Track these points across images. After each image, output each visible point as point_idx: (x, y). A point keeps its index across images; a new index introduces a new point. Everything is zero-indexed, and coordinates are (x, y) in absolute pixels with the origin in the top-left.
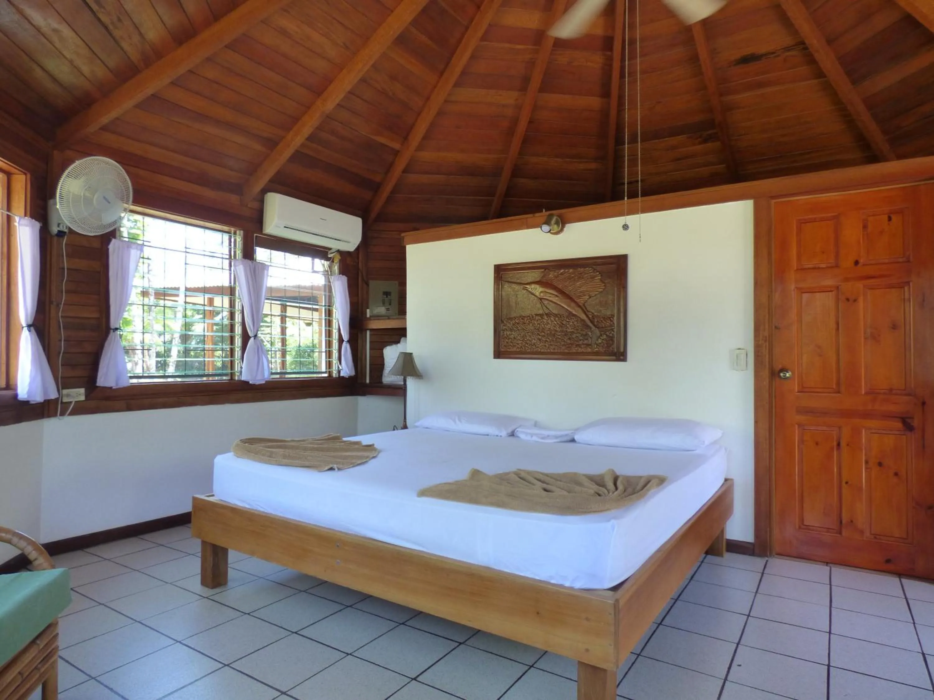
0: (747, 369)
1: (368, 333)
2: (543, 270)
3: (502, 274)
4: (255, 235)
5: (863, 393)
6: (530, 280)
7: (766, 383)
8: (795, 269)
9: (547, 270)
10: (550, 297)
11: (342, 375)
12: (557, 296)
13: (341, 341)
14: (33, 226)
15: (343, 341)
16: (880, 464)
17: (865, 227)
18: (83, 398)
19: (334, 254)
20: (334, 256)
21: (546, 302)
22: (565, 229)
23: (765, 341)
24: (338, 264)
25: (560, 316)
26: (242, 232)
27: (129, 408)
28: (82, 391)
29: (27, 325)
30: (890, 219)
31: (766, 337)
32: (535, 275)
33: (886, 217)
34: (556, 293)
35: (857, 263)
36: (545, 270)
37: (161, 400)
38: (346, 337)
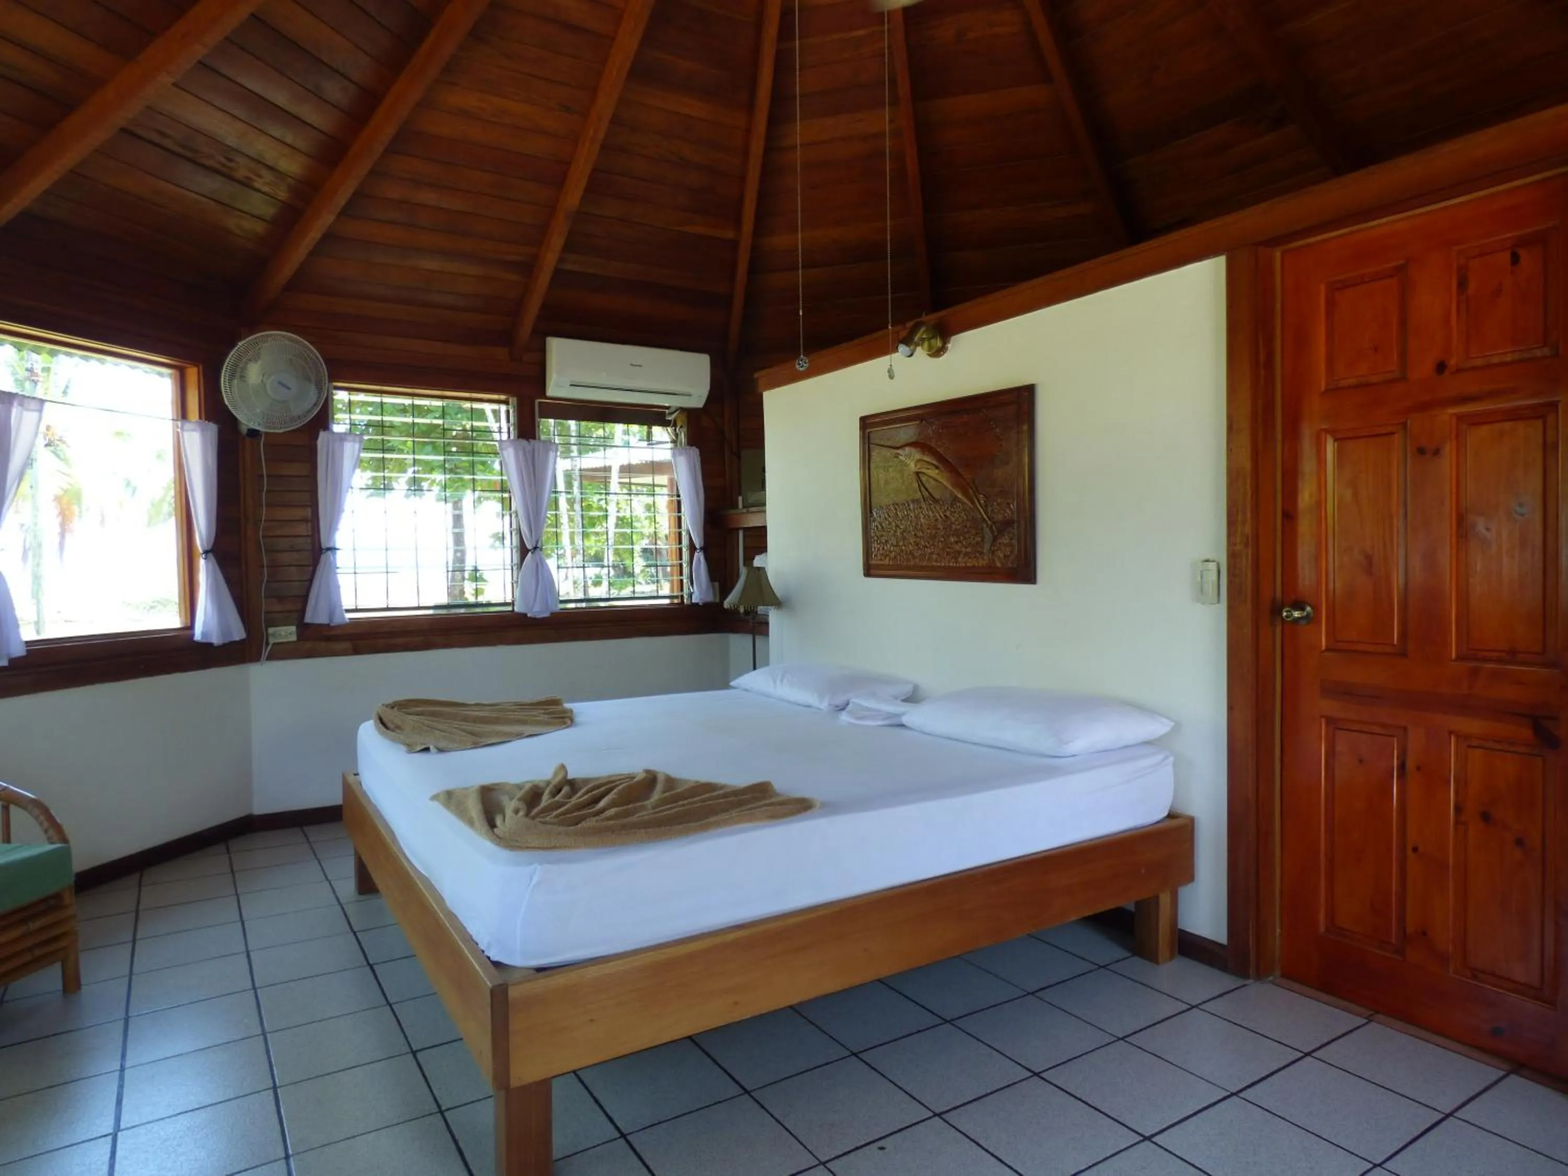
0: (1219, 602)
1: (741, 534)
2: (917, 422)
3: (869, 433)
4: (537, 401)
5: (1454, 655)
6: (902, 442)
7: (1248, 630)
8: (1323, 389)
9: (924, 422)
10: (928, 469)
11: (693, 601)
12: (937, 468)
13: (692, 548)
14: (203, 430)
15: (695, 549)
16: (1486, 817)
17: (1462, 284)
18: (294, 638)
19: (675, 414)
20: (676, 417)
21: (924, 479)
22: (949, 346)
23: (1246, 545)
24: (685, 429)
25: (943, 502)
26: (515, 399)
27: (357, 651)
28: (293, 629)
29: (203, 550)
30: (1515, 259)
31: (1248, 537)
32: (907, 432)
33: (1506, 257)
34: (935, 462)
35: (1441, 367)
36: (922, 421)
37: (400, 640)
38: (698, 543)
